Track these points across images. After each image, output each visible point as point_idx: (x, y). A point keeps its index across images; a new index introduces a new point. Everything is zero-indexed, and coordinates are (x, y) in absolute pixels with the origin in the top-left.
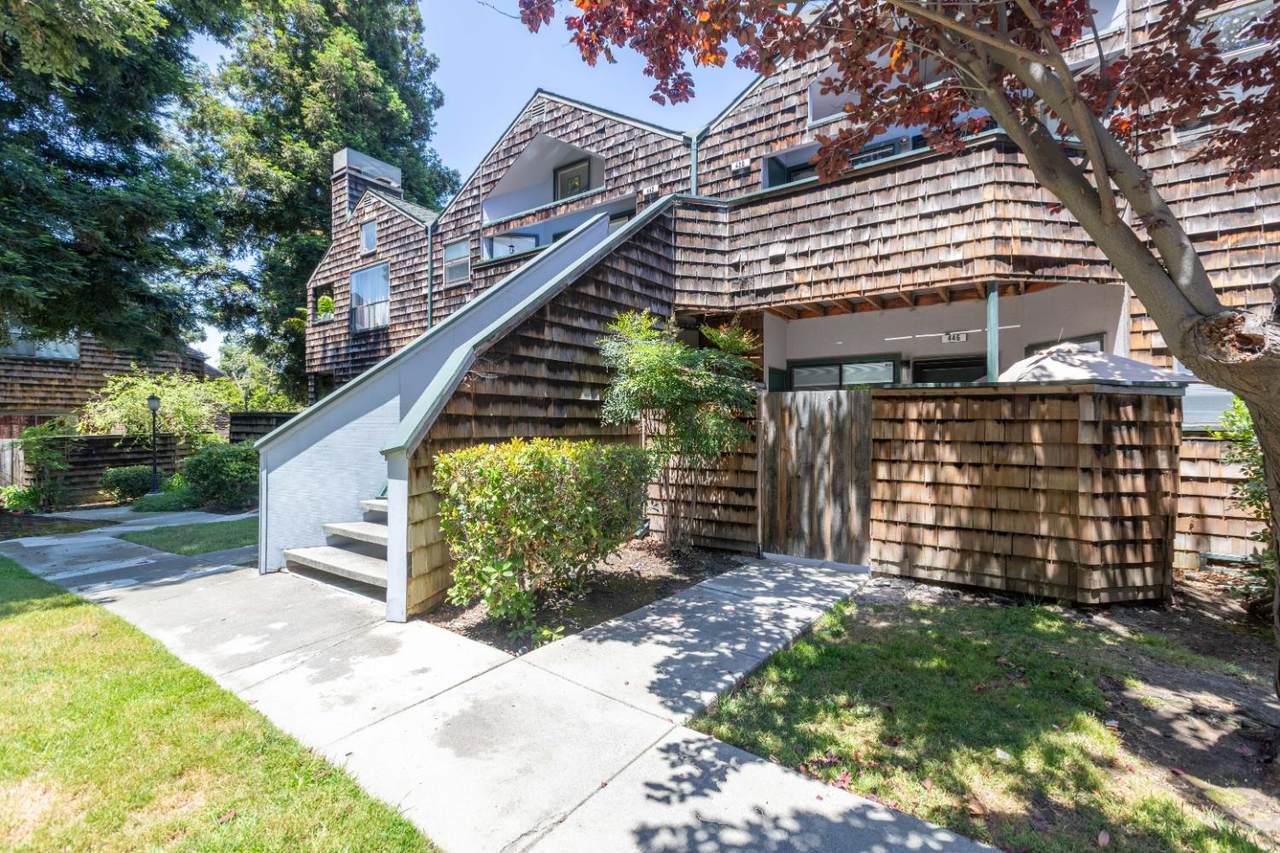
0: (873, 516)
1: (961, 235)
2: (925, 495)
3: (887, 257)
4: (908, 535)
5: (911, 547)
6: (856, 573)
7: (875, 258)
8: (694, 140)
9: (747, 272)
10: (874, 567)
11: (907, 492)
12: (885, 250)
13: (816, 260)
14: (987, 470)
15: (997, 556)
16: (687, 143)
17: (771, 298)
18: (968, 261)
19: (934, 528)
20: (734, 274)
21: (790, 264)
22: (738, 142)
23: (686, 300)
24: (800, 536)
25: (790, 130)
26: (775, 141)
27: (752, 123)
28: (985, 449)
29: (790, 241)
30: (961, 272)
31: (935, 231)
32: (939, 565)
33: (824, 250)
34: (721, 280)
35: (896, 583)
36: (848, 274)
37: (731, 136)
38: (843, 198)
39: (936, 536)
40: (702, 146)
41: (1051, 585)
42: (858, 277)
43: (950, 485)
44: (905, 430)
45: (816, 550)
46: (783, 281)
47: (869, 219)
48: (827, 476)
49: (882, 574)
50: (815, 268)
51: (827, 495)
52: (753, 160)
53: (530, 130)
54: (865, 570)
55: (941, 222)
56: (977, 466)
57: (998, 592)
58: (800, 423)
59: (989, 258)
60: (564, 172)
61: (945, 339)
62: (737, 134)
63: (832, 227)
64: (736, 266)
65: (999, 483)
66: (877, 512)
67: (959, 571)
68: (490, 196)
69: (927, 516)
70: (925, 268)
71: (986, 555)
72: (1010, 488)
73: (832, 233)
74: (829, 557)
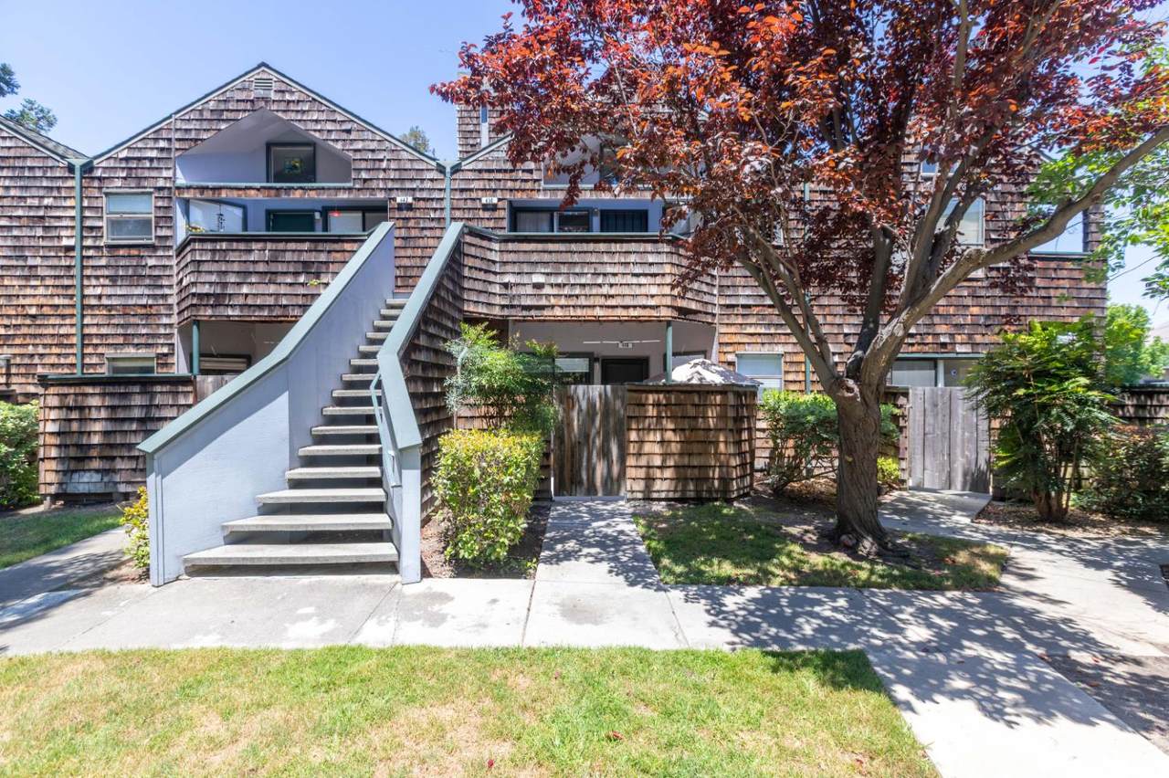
0: (628, 464)
1: (654, 290)
2: (657, 449)
3: (612, 296)
4: (648, 473)
5: (649, 480)
6: (617, 501)
7: (605, 296)
8: (448, 170)
9: (514, 291)
10: (629, 495)
11: (647, 448)
12: (612, 291)
13: (566, 291)
14: (687, 433)
15: (692, 479)
16: (441, 169)
17: (533, 313)
18: (658, 307)
19: (661, 467)
20: (504, 292)
21: (547, 290)
22: (486, 182)
23: (472, 308)
24: (581, 482)
25: (529, 186)
26: (517, 190)
27: (499, 171)
28: (687, 420)
29: (547, 274)
30: (654, 313)
31: (640, 285)
32: (664, 488)
33: (572, 285)
34: (494, 294)
35: (642, 503)
36: (588, 303)
37: (481, 176)
38: (585, 252)
39: (662, 472)
40: (454, 176)
41: (717, 491)
42: (594, 306)
43: (670, 442)
44: (646, 411)
45: (591, 490)
46: (544, 302)
47: (601, 269)
48: (598, 442)
49: (633, 499)
50: (566, 296)
51: (598, 455)
52: (499, 200)
53: (252, 101)
54: (622, 499)
55: (643, 280)
56: (683, 430)
57: (693, 499)
58: (580, 406)
59: (668, 307)
60: (278, 149)
61: (620, 346)
62: (486, 176)
63: (578, 270)
64: (506, 285)
65: (692, 439)
66: (631, 461)
67: (675, 491)
68: (187, 152)
69: (657, 461)
70: (635, 307)
71: (686, 479)
72: (698, 442)
73: (577, 274)
74: (600, 494)
